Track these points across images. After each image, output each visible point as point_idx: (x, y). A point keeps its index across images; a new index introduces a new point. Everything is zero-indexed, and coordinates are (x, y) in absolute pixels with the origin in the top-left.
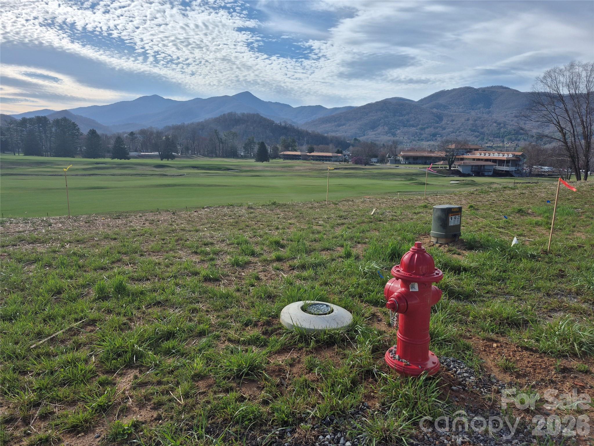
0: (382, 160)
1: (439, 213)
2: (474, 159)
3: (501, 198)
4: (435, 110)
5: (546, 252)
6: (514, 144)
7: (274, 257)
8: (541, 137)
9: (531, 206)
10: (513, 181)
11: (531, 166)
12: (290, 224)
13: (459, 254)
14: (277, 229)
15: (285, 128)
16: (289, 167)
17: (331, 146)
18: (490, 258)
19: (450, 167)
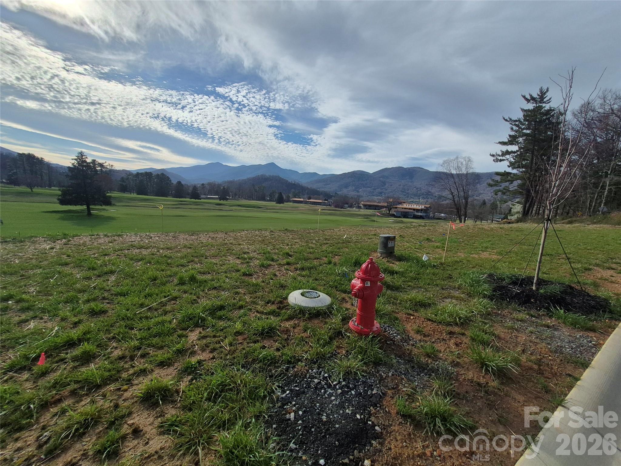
0: (351, 206)
1: (383, 239)
2: (403, 208)
3: (418, 232)
4: (381, 179)
5: (442, 264)
6: (425, 200)
7: (285, 262)
8: (440, 197)
9: (434, 237)
10: (424, 221)
11: (434, 213)
12: (296, 242)
13: (393, 264)
14: (288, 245)
15: (294, 184)
16: (296, 207)
17: (321, 196)
18: (411, 267)
19: (389, 212)
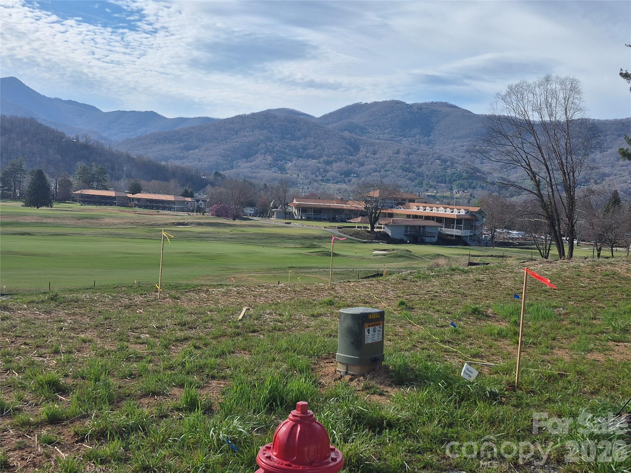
0: (263, 213)
1: (348, 322)
2: (408, 216)
3: (448, 289)
4: (346, 134)
5: (512, 387)
6: (467, 193)
7: (44, 416)
8: (505, 185)
9: (491, 302)
10: (467, 252)
11: (493, 230)
12: (84, 341)
13: (381, 394)
14: (57, 352)
16: (92, 218)
17: (172, 183)
18: (430, 402)
19: (372, 228)
